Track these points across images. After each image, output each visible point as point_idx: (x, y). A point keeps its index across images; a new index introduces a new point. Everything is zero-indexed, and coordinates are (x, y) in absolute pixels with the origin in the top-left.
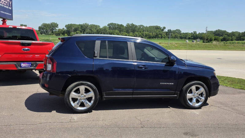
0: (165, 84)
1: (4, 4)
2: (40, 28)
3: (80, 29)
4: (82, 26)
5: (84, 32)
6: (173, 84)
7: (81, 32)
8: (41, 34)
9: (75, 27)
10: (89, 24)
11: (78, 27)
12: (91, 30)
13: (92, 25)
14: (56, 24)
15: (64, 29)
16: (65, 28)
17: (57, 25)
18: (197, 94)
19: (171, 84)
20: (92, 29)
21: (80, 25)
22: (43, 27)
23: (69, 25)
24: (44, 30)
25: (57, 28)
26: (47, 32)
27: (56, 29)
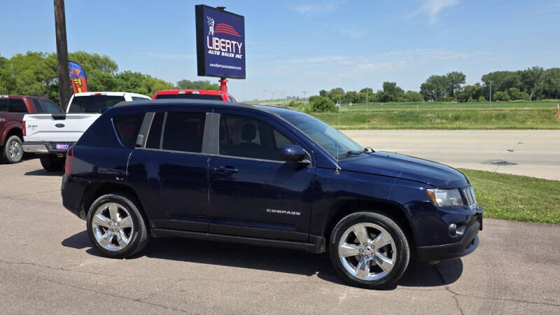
0: (278, 211)
1: (220, 50)
2: (423, 87)
3: (520, 83)
4: (523, 75)
5: (529, 89)
6: (298, 214)
7: (522, 90)
8: (426, 99)
9: (506, 79)
10: (545, 69)
11: (515, 79)
12: (549, 82)
13: (553, 69)
14: (461, 74)
15: (478, 84)
16: (482, 84)
17: (461, 78)
18: (373, 247)
19: (294, 213)
20: (554, 81)
21: (519, 73)
22: (430, 84)
23: (490, 74)
24: (433, 91)
25: (462, 85)
26: (438, 94)
27: (459, 87)
